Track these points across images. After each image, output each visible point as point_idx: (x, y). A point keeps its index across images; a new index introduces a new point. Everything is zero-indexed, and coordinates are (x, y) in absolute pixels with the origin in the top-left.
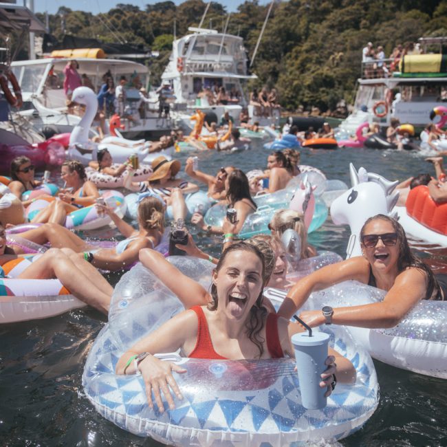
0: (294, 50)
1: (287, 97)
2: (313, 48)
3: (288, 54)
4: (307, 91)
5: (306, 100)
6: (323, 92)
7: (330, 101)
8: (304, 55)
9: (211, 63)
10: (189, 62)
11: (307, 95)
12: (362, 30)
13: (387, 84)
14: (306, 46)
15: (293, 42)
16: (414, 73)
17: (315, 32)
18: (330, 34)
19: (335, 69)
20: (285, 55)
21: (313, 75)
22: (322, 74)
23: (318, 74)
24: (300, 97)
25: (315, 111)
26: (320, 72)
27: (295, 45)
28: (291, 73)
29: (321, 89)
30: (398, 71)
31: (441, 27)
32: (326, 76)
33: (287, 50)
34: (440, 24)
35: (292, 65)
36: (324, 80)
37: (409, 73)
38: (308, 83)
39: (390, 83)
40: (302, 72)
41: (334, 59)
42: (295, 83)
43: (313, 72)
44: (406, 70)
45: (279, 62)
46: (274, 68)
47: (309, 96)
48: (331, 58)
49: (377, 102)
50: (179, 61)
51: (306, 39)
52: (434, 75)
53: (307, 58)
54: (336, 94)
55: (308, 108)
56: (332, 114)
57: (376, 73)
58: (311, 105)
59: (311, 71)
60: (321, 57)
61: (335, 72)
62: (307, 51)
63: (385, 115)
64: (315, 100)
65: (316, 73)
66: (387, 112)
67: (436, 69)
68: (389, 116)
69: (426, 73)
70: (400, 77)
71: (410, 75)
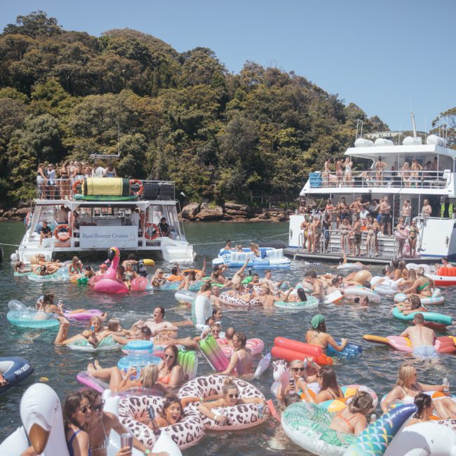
16: (98, 196)
30: (80, 193)
31: (45, 112)
34: (43, 108)
37: (92, 195)
44: (90, 192)
52: (118, 199)
63: (69, 239)
67: (119, 192)
68: (73, 240)
69: (110, 196)
70: (84, 200)
71: (93, 198)
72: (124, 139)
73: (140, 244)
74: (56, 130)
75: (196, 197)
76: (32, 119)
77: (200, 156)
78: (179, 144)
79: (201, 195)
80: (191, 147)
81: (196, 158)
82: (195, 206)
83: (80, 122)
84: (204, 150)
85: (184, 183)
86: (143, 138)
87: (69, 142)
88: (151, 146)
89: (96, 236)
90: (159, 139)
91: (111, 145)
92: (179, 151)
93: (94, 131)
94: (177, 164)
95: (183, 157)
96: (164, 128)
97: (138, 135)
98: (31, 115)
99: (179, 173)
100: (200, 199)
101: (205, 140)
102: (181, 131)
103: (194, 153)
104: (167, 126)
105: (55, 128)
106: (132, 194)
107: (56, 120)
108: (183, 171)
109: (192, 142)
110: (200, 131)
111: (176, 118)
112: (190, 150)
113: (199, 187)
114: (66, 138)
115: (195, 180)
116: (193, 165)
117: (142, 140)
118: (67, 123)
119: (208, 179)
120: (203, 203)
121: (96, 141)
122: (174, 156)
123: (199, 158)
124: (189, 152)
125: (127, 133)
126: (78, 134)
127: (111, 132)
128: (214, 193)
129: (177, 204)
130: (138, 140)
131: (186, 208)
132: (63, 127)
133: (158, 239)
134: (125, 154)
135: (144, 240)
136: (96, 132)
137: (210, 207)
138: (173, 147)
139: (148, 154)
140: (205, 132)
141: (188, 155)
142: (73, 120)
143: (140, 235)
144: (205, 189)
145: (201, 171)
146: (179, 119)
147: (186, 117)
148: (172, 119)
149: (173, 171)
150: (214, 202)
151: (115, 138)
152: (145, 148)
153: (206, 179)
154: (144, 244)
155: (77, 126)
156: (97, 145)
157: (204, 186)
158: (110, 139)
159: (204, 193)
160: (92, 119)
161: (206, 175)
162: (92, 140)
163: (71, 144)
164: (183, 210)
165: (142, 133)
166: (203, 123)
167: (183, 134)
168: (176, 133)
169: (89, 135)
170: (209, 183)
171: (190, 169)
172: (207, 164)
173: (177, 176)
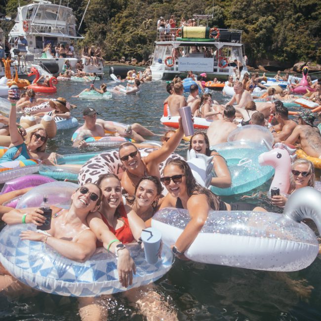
0: (117, 16)
1: (114, 51)
2: (130, 15)
3: (113, 19)
4: (127, 46)
5: (127, 52)
6: (139, 47)
7: (144, 54)
8: (125, 20)
9: (50, 26)
10: (33, 24)
11: (127, 49)
12: (165, 4)
13: (173, 45)
14: (125, 13)
15: (115, 10)
16: (190, 38)
17: (132, 3)
18: (143, 5)
19: (147, 31)
20: (110, 19)
21: (131, 34)
22: (138, 34)
23: (134, 34)
24: (122, 51)
25: (134, 61)
26: (136, 32)
27: (118, 12)
28: (115, 33)
29: (137, 45)
30: (180, 36)
31: (217, 5)
32: (141, 36)
33: (112, 15)
35: (116, 27)
36: (139, 39)
37: (186, 38)
38: (128, 40)
39: (175, 44)
40: (123, 32)
41: (145, 23)
42: (119, 40)
43: (131, 32)
44: (185, 36)
45: (106, 24)
46: (103, 29)
47: (129, 49)
48: (144, 23)
49: (168, 56)
50: (24, 23)
51: (125, 8)
52: (202, 40)
53: (126, 22)
54: (147, 49)
55: (129, 58)
56: (146, 63)
57: (166, 37)
58: (131, 56)
59: (130, 31)
60: (137, 22)
61: (147, 33)
62: (126, 17)
63: (172, 65)
64: (133, 53)
65: (133, 33)
66: (174, 63)
67: (203, 36)
68: (175, 66)
69: (197, 38)
70: (181, 41)
71: (187, 40)
72: (261, 19)
73: (215, 70)
74: (221, 15)
75: (304, 58)
76: (209, 9)
77: (311, 31)
78: (298, 23)
79: (308, 57)
80: (305, 25)
81: (308, 32)
82: (302, 64)
83: (236, 10)
84: (314, 26)
85: (297, 49)
86: (274, 19)
87: (228, 23)
88: (279, 24)
89: (188, 63)
90: (284, 20)
91: (253, 24)
92: (297, 28)
93: (244, 15)
94: (294, 37)
95: (299, 31)
96: (290, 12)
97: (270, 18)
98: (209, 7)
99: (295, 42)
100: (307, 59)
101: (316, 20)
102: (300, 14)
103: (307, 29)
104: (291, 11)
105: (221, 14)
106: (212, 38)
107: (223, 9)
108: (297, 41)
109: (307, 21)
110: (313, 14)
111: (298, 6)
112: (304, 27)
113: (306, 51)
114: (227, 20)
115: (305, 47)
116: (305, 37)
117: (273, 21)
118: (228, 11)
119: (314, 46)
120: (308, 62)
121: (245, 22)
122: (293, 31)
123: (309, 32)
124: (304, 28)
125: (264, 16)
126: (235, 18)
127: (254, 16)
128: (316, 56)
129: (242, 46)
130: (270, 21)
131: (296, 65)
132: (226, 13)
133: (227, 68)
134: (261, 29)
135: (218, 68)
136: (245, 16)
137: (312, 65)
138: (293, 25)
139: (276, 30)
140: (316, 14)
141: (303, 30)
142: (232, 9)
143: (215, 65)
144: (311, 53)
145: (309, 41)
146: (300, 6)
147: (305, 5)
148: (295, 6)
149: (291, 41)
150: (316, 62)
151: (257, 19)
152: (274, 26)
153: (312, 46)
154: (218, 70)
155: (234, 13)
156: (244, 24)
157: (310, 51)
158: (253, 20)
159: (309, 56)
160: (243, 8)
161: (313, 44)
162: (242, 21)
163: (229, 24)
164: (294, 66)
165: (273, 16)
166: (316, 8)
167: (301, 16)
168: (297, 15)
169: (241, 17)
170: (314, 49)
171: (303, 39)
172: (315, 36)
173: (293, 44)
